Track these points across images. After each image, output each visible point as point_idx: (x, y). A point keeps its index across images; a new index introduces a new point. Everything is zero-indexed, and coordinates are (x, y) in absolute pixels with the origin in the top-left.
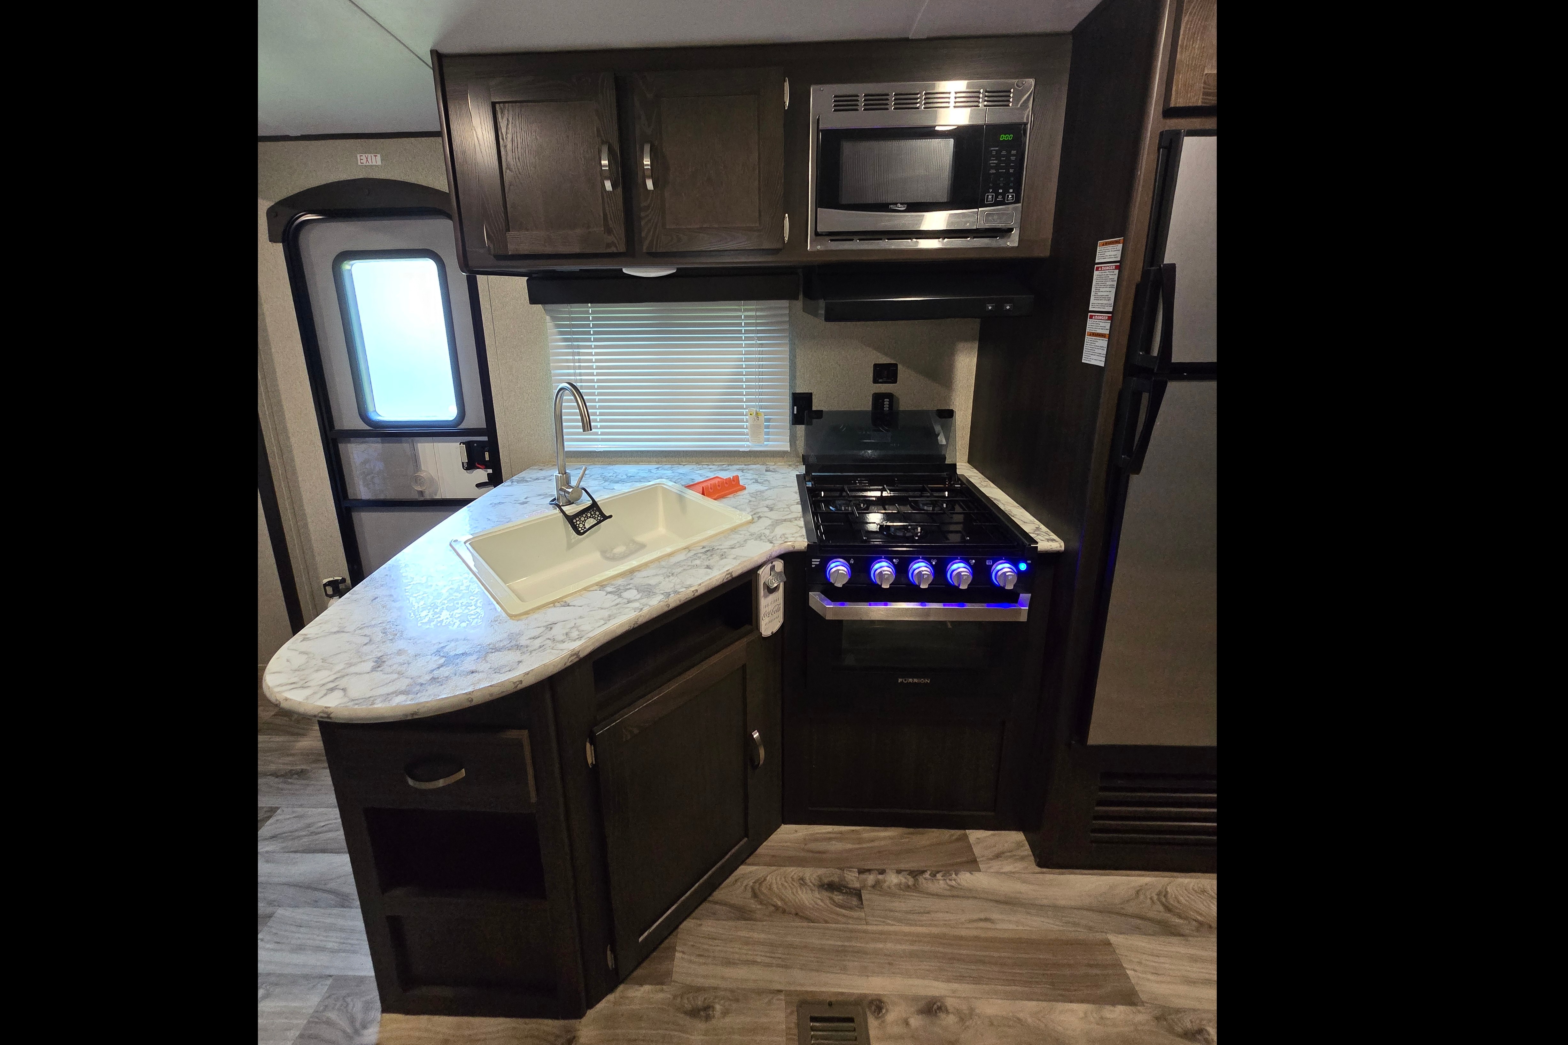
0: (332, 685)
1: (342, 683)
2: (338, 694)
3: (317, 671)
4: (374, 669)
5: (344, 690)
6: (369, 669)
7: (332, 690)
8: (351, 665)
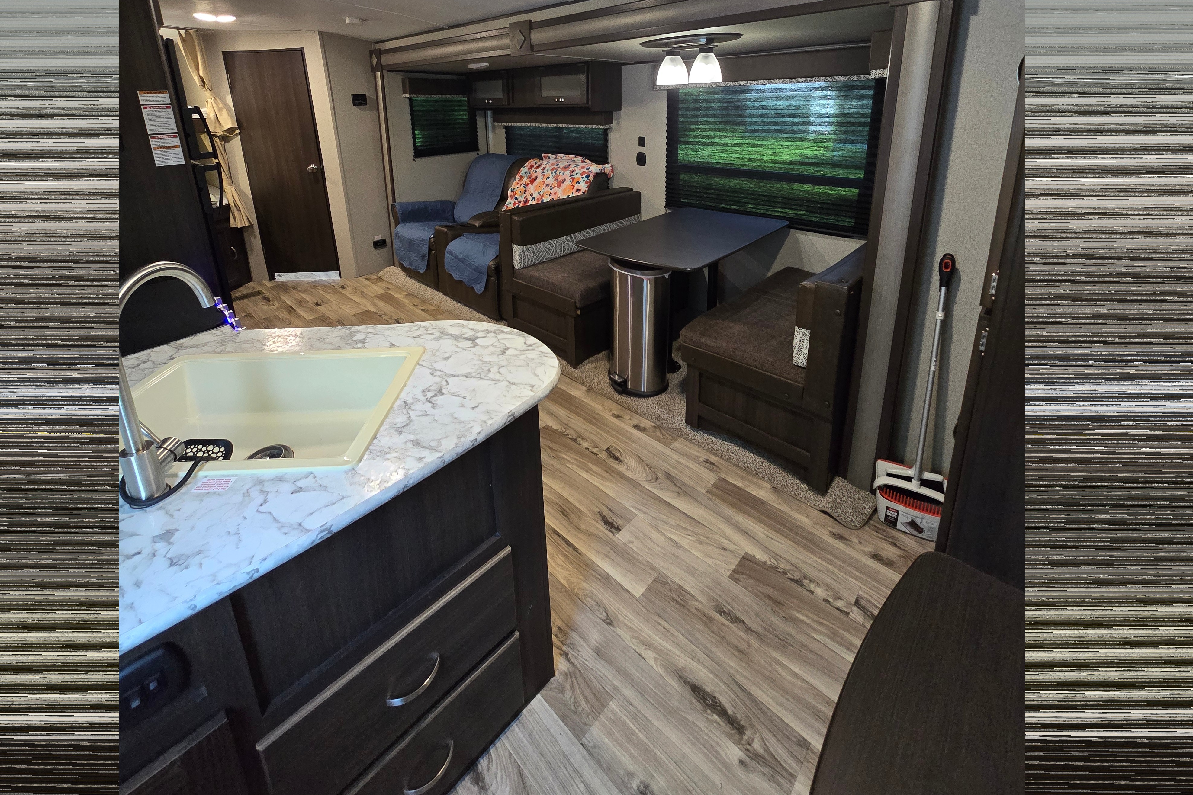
0: (530, 348)
1: (525, 347)
2: (528, 343)
3: (533, 359)
4: (508, 348)
5: (525, 343)
6: (510, 350)
7: (530, 345)
8: (516, 356)
